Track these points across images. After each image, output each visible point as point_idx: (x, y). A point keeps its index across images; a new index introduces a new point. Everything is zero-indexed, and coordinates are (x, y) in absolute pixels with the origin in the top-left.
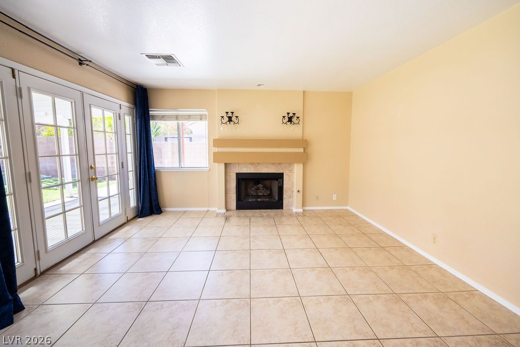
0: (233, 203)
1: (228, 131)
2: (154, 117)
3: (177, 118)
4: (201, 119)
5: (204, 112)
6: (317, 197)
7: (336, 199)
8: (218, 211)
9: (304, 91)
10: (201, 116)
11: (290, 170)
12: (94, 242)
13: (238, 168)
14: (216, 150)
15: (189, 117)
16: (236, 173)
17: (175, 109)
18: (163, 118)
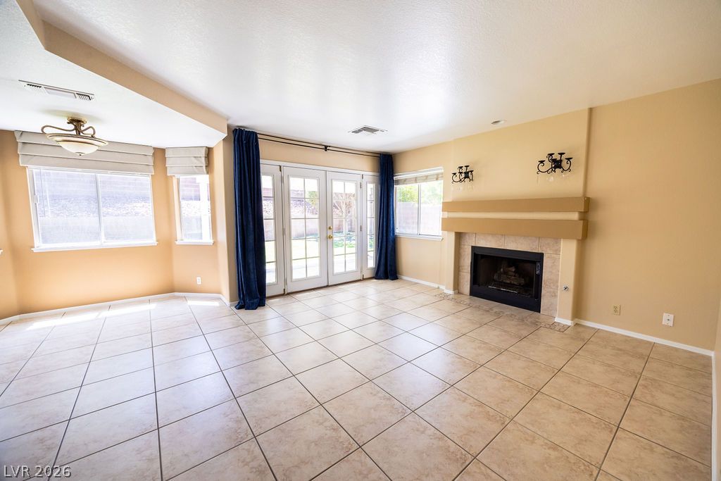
0: (466, 286)
1: (464, 190)
2: (398, 182)
3: (416, 180)
4: (437, 179)
5: (440, 170)
6: (616, 307)
7: (671, 324)
8: (446, 291)
9: (591, 110)
10: (438, 175)
11: (556, 250)
12: (328, 286)
13: (474, 240)
14: (446, 215)
15: (426, 178)
16: (472, 247)
17: (415, 171)
18: (405, 181)
